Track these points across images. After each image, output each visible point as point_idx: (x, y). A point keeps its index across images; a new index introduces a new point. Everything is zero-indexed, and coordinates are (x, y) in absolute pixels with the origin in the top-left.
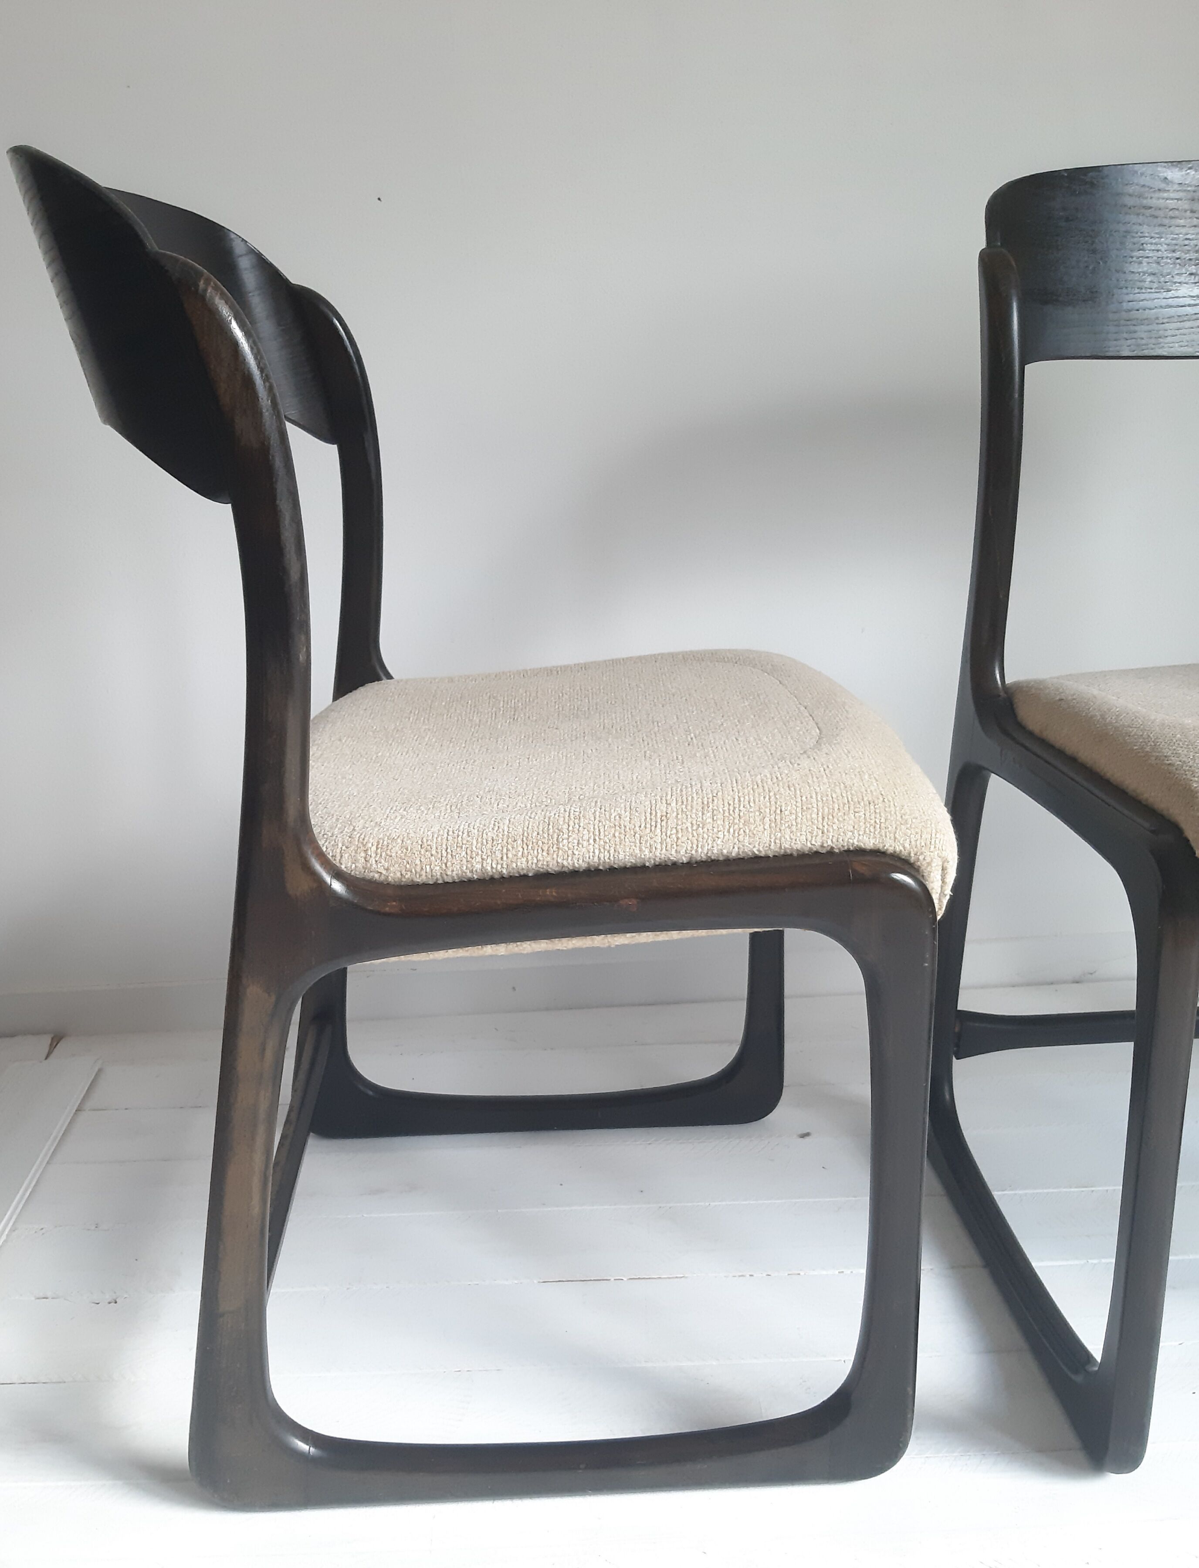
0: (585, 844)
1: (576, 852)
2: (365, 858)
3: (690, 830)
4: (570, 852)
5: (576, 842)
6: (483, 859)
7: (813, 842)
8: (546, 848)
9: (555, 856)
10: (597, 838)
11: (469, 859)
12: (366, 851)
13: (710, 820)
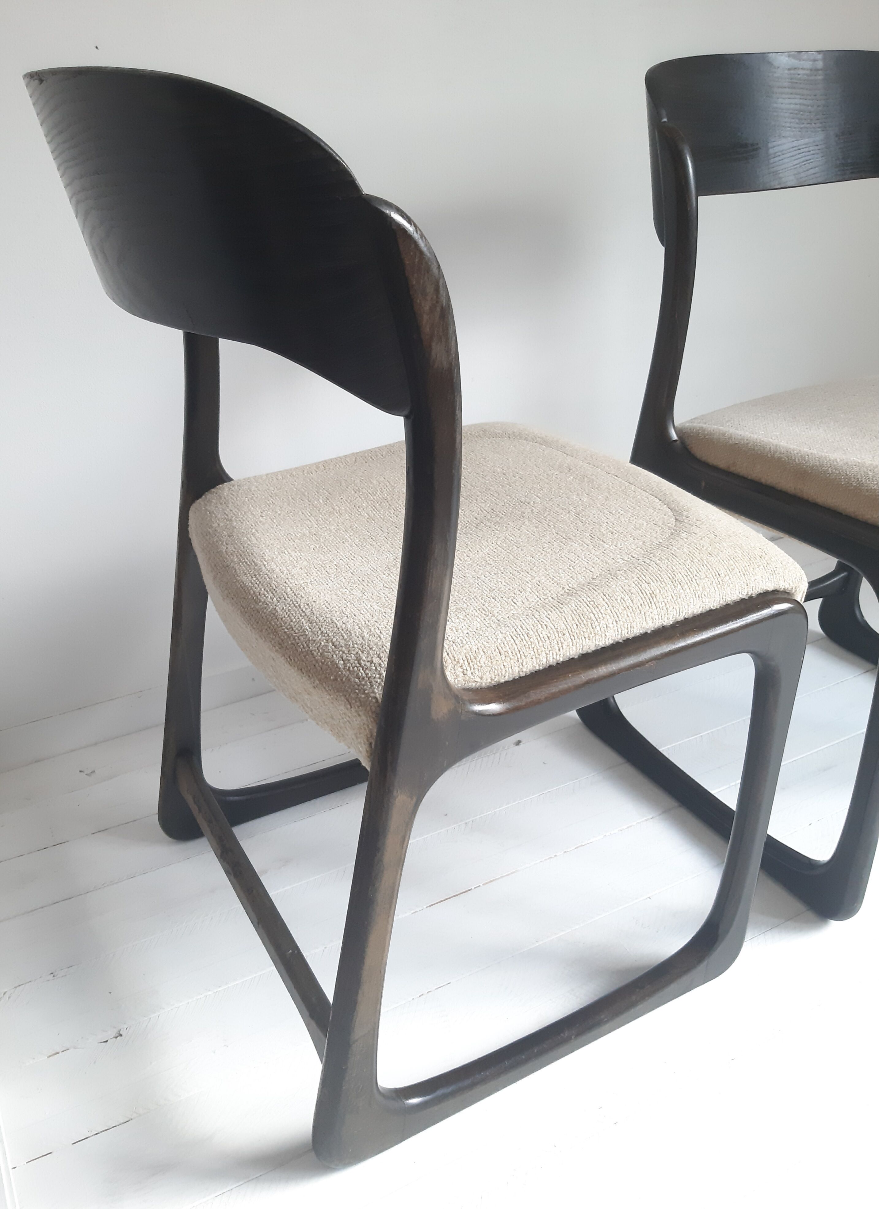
0: (611, 626)
1: (607, 634)
2: (463, 672)
3: (672, 600)
4: (603, 635)
5: (605, 626)
6: (546, 654)
7: (743, 593)
8: (587, 636)
9: (594, 641)
10: (617, 620)
11: (537, 656)
12: (461, 667)
13: (681, 591)
